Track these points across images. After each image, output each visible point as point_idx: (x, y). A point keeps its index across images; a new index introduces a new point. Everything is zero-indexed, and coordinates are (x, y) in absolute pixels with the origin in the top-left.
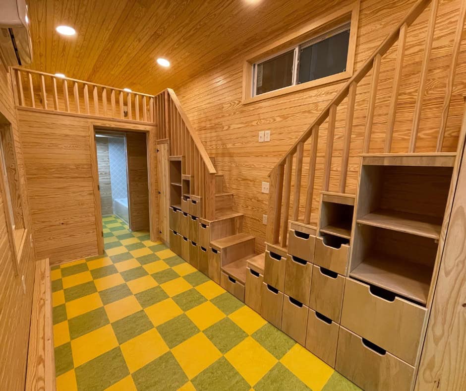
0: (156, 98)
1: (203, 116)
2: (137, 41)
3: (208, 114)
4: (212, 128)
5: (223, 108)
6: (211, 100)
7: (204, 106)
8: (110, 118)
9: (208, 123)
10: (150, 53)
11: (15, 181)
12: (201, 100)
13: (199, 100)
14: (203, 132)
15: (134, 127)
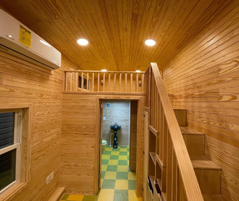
0: (146, 73)
1: (190, 83)
2: (125, 32)
3: (196, 81)
4: (201, 96)
5: (220, 70)
6: (200, 65)
7: (192, 72)
8: (110, 93)
9: (196, 90)
10: (138, 39)
11: (25, 147)
12: (188, 66)
13: (186, 68)
14: (190, 100)
15: (127, 98)
